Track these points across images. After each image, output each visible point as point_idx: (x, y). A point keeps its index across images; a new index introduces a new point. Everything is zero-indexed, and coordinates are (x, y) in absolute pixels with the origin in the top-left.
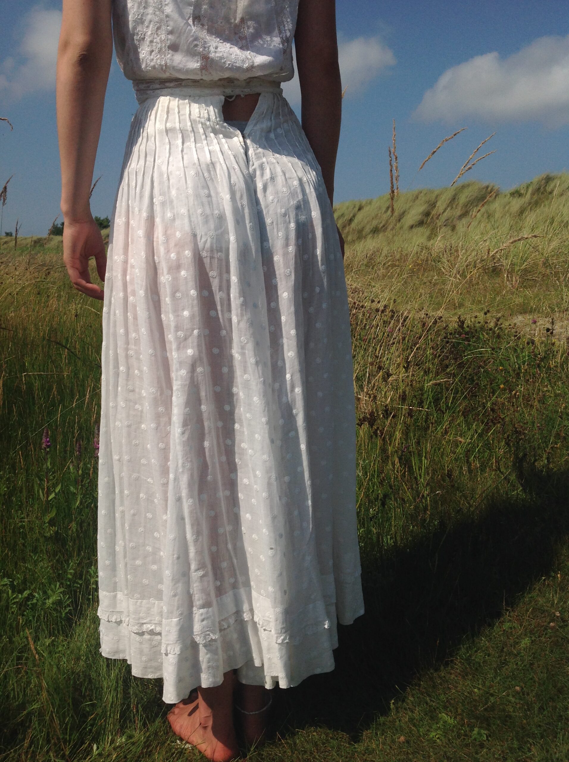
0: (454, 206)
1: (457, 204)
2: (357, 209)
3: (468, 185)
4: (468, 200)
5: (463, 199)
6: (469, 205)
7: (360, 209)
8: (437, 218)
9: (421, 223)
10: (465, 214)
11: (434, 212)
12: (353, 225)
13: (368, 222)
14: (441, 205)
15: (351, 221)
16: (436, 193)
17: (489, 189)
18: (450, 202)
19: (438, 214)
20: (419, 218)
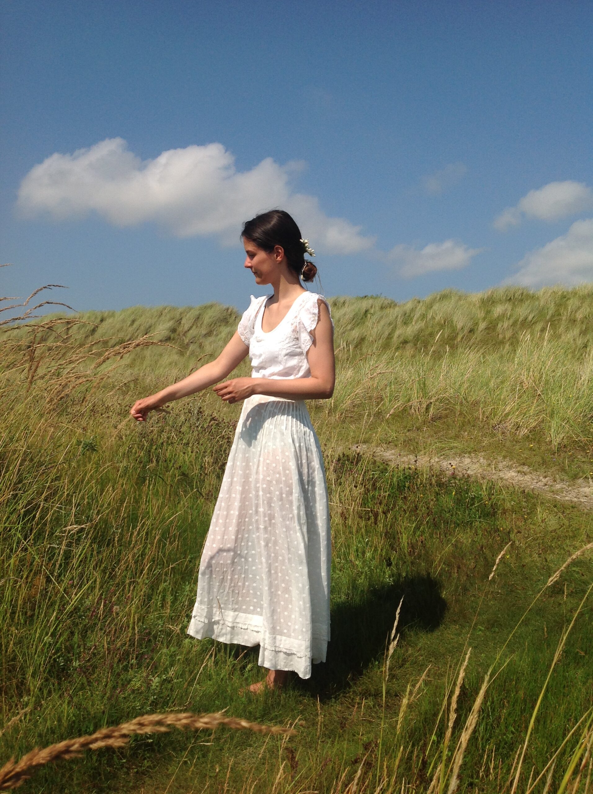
0: (199, 325)
1: (202, 324)
2: (99, 320)
3: (211, 306)
4: (211, 320)
5: (207, 319)
6: (213, 325)
7: (102, 320)
8: (184, 335)
9: (168, 339)
10: (209, 334)
11: (180, 329)
12: (97, 335)
13: (113, 334)
14: (186, 323)
15: (94, 331)
16: (180, 310)
17: (229, 311)
18: (195, 320)
19: (184, 331)
20: (165, 333)
